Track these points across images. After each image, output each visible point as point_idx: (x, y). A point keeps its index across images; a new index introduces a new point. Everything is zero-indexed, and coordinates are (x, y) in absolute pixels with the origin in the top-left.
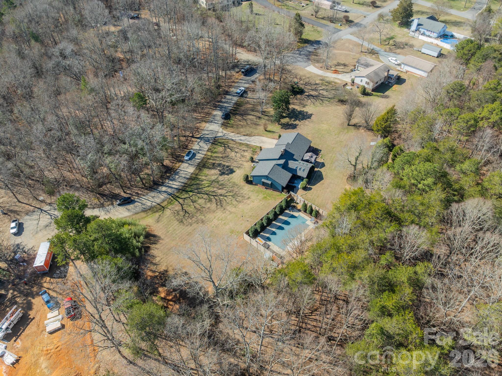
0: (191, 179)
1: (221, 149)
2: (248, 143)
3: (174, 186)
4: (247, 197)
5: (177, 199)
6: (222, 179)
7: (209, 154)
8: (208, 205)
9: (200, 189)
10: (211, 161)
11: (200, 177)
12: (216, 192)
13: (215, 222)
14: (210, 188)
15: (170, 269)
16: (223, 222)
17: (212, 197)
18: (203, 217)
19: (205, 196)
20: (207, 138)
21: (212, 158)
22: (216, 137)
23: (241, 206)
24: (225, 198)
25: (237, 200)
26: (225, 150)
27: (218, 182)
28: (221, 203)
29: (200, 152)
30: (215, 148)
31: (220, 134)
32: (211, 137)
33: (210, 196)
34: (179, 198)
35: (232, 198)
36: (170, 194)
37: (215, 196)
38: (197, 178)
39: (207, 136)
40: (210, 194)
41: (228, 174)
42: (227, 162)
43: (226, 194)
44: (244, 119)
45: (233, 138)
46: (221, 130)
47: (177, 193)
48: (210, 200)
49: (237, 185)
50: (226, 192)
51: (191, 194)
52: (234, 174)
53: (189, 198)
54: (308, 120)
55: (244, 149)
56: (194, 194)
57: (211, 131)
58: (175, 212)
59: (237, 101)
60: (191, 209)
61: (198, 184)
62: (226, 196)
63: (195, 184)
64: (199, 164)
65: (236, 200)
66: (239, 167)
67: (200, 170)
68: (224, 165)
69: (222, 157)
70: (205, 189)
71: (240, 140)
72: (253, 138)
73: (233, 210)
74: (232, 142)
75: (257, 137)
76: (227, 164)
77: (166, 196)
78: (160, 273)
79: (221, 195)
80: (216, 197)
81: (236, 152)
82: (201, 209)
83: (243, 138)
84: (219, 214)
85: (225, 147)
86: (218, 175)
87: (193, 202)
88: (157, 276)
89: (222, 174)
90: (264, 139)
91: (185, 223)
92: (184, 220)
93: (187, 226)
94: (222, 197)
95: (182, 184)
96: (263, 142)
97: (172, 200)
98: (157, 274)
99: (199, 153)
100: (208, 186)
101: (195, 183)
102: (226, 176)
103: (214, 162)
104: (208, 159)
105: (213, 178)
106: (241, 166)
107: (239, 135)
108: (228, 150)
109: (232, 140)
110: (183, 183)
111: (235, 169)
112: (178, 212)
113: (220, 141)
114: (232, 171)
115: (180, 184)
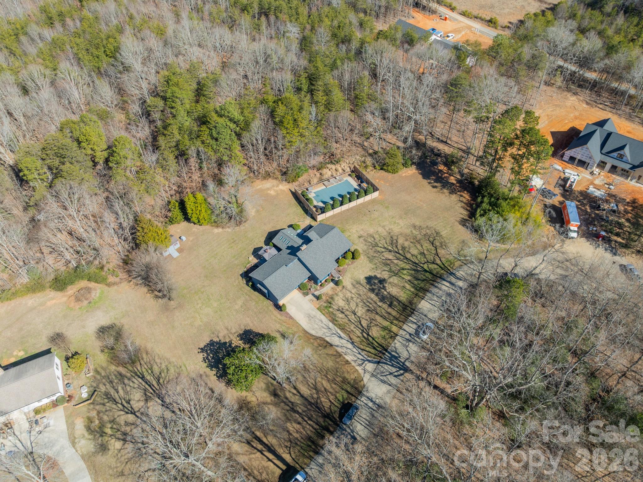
0: (426, 291)
1: (375, 332)
2: (331, 325)
3: (448, 284)
4: (361, 239)
5: (442, 266)
6: (384, 273)
7: (394, 329)
8: (407, 244)
9: (414, 270)
10: (394, 313)
11: (412, 290)
12: (395, 258)
13: (402, 223)
14: (402, 266)
15: (447, 194)
16: (394, 220)
17: (401, 252)
18: (414, 232)
19: (409, 256)
20: (392, 366)
21: (392, 318)
22: (378, 363)
23: (371, 231)
24: (386, 246)
25: (373, 239)
26: (369, 327)
27: (390, 271)
28: (392, 241)
29: (408, 336)
30: (384, 337)
31: (370, 367)
32: (386, 367)
33: (402, 254)
34: (440, 267)
35: (378, 243)
36: (452, 274)
37: (396, 252)
38: (416, 289)
39: (394, 370)
40: (402, 257)
41: (376, 277)
42: (372, 299)
43: (383, 250)
44: (318, 391)
45: (350, 346)
46: (366, 378)
47: (443, 274)
48: (404, 248)
49: (368, 257)
50: (384, 253)
51: (425, 267)
52: (367, 275)
53: (428, 262)
54: (216, 339)
55: (341, 315)
56: (422, 265)
57: (384, 382)
58: (444, 247)
59: (311, 458)
60: (427, 245)
61: (417, 279)
62: (385, 248)
63: (419, 280)
64: (413, 313)
65: (375, 239)
66: (359, 283)
67: (411, 303)
68: (377, 295)
69: (377, 313)
70: (407, 267)
71: (340, 337)
72: (319, 334)
73: (380, 230)
74: (356, 339)
75: (313, 332)
76: (373, 296)
77: (457, 273)
78: (456, 193)
79: (390, 251)
80: (397, 250)
81: (355, 314)
82: (415, 241)
83: (335, 340)
84: (396, 230)
85: (368, 335)
86: (389, 281)
87: (424, 253)
88: (459, 191)
89: (382, 281)
90: (304, 323)
91: (434, 231)
92: (435, 235)
93: (432, 227)
94: (390, 248)
95: (437, 284)
96: (310, 317)
97: (449, 266)
98: (458, 193)
99: (410, 335)
100: (403, 269)
101: (420, 282)
102: (379, 276)
103: (390, 310)
104: (397, 319)
105: (395, 280)
106: (354, 283)
107: (339, 350)
108: (364, 323)
109: (352, 343)
110: (436, 287)
111: (364, 282)
112: (441, 246)
113: (373, 351)
114: (369, 279)
115: (440, 286)
